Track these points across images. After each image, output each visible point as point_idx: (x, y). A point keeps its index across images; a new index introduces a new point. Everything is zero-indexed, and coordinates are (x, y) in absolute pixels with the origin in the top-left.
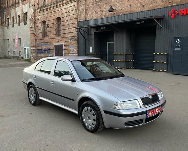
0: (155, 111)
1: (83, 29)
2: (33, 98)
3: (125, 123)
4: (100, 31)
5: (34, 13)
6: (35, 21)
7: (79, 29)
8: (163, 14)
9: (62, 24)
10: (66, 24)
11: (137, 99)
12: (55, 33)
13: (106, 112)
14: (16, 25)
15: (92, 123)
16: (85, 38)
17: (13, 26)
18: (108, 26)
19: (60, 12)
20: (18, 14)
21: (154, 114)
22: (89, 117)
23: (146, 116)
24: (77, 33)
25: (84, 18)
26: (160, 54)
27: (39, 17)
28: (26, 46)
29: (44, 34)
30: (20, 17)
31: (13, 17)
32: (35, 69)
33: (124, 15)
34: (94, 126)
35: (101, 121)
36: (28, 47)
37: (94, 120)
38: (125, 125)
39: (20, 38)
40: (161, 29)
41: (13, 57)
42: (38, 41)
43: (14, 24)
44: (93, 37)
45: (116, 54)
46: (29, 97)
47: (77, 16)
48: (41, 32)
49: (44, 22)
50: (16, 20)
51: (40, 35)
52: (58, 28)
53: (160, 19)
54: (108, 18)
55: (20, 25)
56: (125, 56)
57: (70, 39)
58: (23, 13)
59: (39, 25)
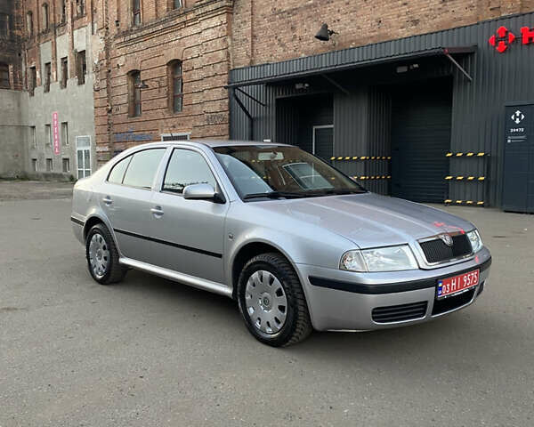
0: (462, 282)
1: (244, 89)
2: (100, 263)
3: (373, 313)
4: (294, 95)
5: (107, 48)
6: (110, 71)
7: (233, 88)
8: (473, 42)
9: (184, 78)
10: (196, 77)
11: (407, 244)
12: (165, 104)
13: (315, 281)
14: (55, 86)
15: (276, 318)
16: (249, 116)
17: (47, 90)
18: (315, 79)
19: (179, 45)
20: (61, 55)
21: (457, 289)
22: (266, 301)
23: (436, 294)
24: (227, 101)
25: (248, 60)
26: (465, 155)
27: (121, 61)
28: (84, 146)
29: (135, 108)
30: (66, 62)
31: (48, 65)
32: (107, 180)
33: (361, 49)
34: (281, 325)
35: (301, 308)
36: (89, 148)
37: (281, 308)
38: (374, 318)
39: (66, 123)
40: (469, 83)
41: (46, 176)
42: (116, 129)
43: (48, 83)
44: (273, 112)
45: (340, 158)
46: (89, 261)
47: (228, 55)
48: (125, 101)
49: (134, 74)
50: (55, 74)
51: (124, 109)
52: (175, 88)
53: (464, 56)
54: (315, 56)
55: (65, 86)
56: (365, 163)
57: (207, 120)
58: (76, 51)
59: (119, 82)
